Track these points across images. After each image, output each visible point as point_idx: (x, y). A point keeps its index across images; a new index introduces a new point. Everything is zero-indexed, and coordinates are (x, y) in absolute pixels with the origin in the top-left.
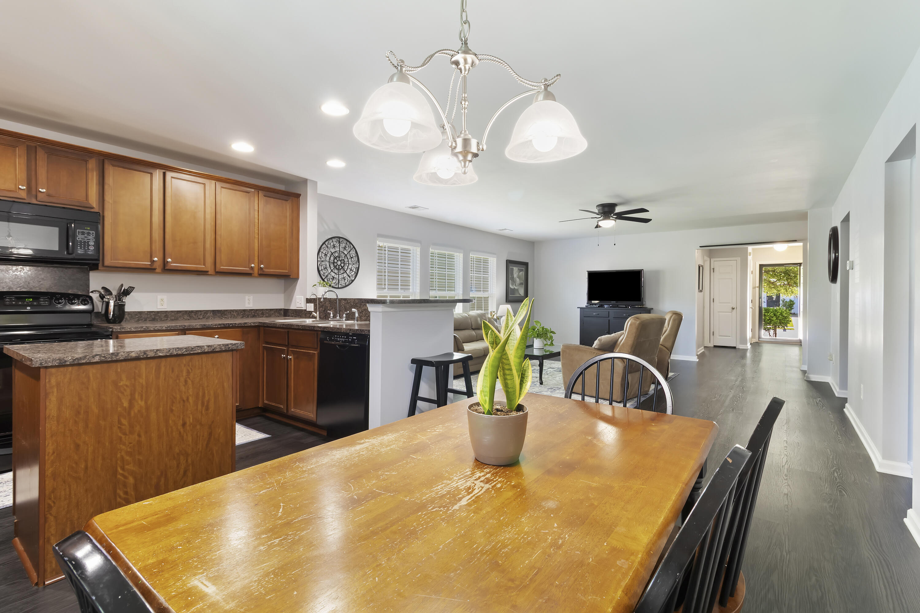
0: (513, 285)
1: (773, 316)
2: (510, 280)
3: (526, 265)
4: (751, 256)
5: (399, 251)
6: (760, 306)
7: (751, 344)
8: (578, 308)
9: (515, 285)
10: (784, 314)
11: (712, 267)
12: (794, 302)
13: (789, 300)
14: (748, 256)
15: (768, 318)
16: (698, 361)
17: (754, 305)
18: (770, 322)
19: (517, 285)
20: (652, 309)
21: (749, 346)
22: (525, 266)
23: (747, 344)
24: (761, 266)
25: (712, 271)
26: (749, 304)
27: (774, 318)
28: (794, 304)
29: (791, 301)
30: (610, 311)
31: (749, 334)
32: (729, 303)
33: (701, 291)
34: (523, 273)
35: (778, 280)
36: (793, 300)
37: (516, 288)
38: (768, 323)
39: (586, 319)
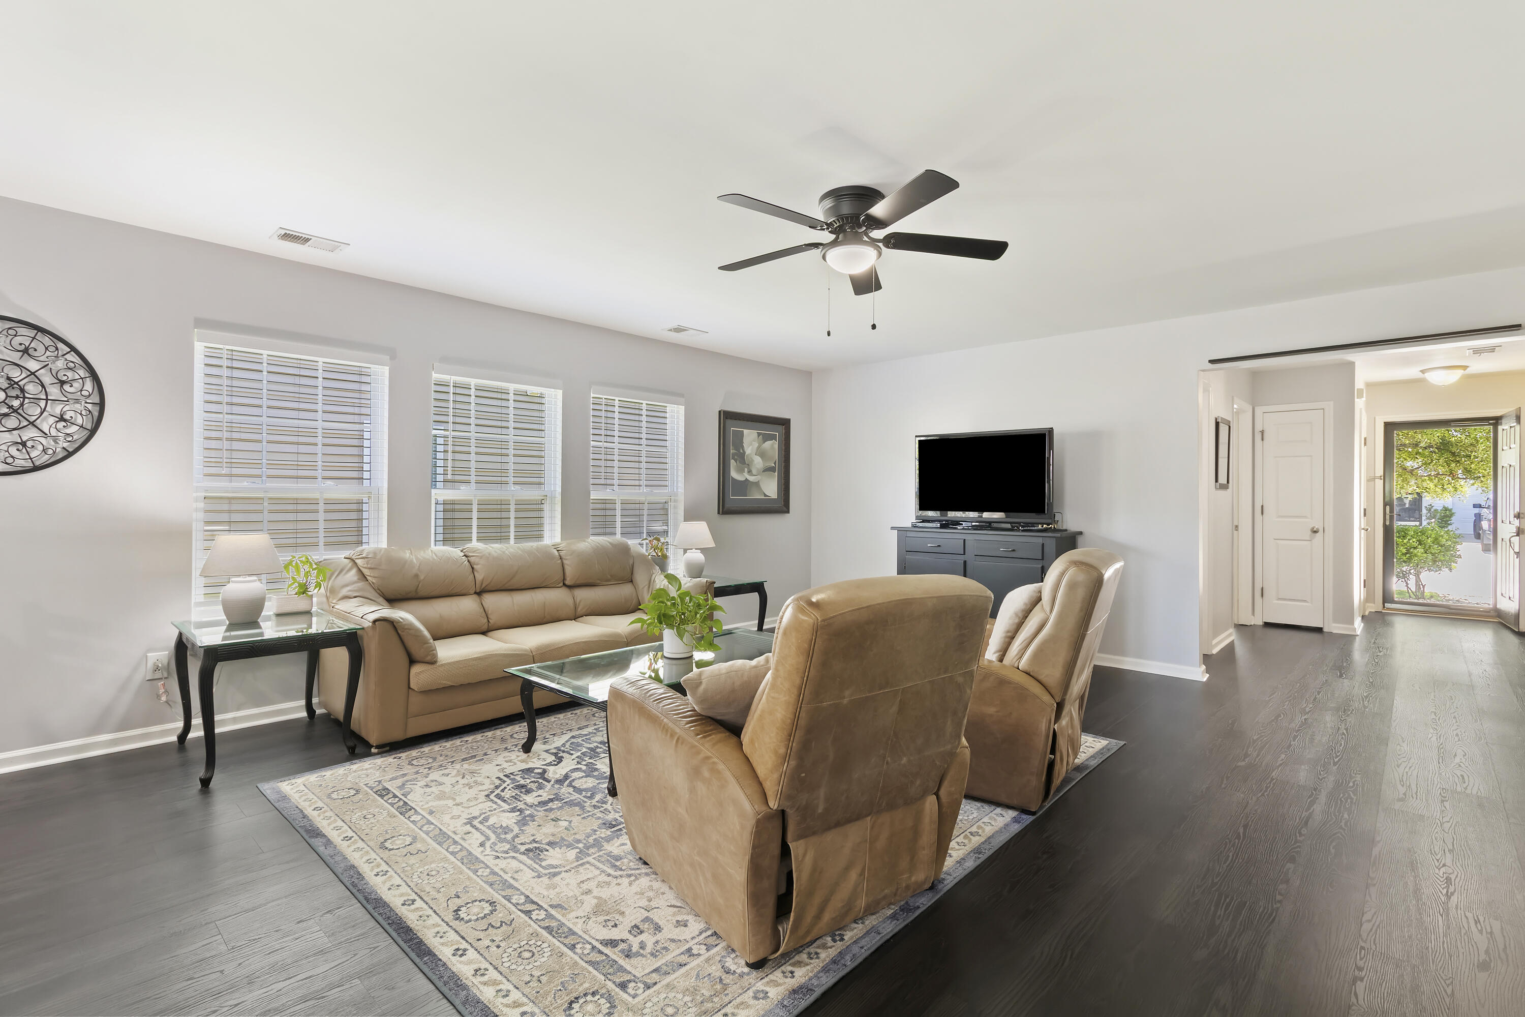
0: (740, 471)
1: (1415, 544)
2: (732, 462)
3: (785, 423)
4: (1364, 399)
5: (320, 374)
6: (1388, 523)
7: (1363, 617)
8: (893, 528)
9: (750, 472)
10: (1443, 541)
11: (1258, 428)
12: (1453, 511)
13: (1441, 508)
14: (1356, 400)
15: (1404, 551)
16: (1205, 680)
17: (1371, 522)
18: (1410, 559)
19: (754, 472)
20: (1081, 533)
21: (1358, 625)
22: (782, 428)
23: (1352, 623)
24: (1390, 427)
25: (1258, 437)
26: (1358, 521)
27: (1420, 550)
28: (1452, 515)
29: (1446, 509)
30: (968, 537)
31: (1358, 593)
32: (1305, 517)
33: (1224, 487)
34: (772, 445)
35: (1425, 464)
36: (1450, 508)
37: (751, 478)
38: (1405, 562)
39: (909, 557)
